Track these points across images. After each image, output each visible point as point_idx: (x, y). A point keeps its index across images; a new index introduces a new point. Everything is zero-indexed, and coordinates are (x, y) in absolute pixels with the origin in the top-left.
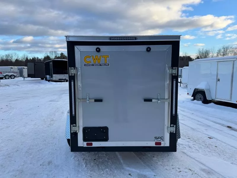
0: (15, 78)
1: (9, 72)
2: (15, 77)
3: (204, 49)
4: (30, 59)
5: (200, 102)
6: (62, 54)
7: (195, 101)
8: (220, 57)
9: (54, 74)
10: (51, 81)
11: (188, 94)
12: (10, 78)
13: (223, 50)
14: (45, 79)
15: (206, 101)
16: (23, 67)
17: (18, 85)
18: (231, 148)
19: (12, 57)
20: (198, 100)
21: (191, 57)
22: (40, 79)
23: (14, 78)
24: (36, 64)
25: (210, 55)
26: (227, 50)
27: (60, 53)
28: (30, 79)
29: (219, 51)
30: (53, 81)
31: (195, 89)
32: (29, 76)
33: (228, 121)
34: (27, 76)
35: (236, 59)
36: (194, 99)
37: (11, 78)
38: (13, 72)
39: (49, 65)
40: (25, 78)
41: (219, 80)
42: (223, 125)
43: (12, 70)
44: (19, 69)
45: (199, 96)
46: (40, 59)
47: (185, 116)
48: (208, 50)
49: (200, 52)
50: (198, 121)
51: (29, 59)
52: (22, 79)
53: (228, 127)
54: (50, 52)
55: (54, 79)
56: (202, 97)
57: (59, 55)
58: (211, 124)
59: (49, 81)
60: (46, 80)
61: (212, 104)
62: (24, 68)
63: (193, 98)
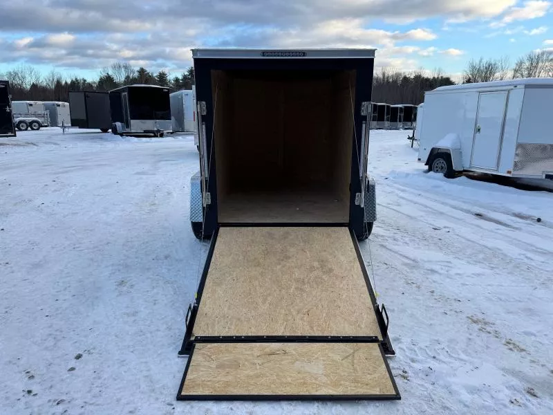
0: (41, 128)
1: (26, 115)
2: (40, 126)
3: (484, 61)
4: (66, 83)
5: (441, 175)
6: (142, 71)
7: (431, 173)
8: (519, 79)
9: (132, 119)
10: (127, 136)
11: (419, 159)
12: (29, 128)
13: (527, 64)
14: (112, 131)
15: (451, 174)
16: (57, 102)
17: (55, 144)
18: (464, 241)
19: (24, 78)
20: (437, 171)
21: (452, 79)
22: (99, 130)
23: (38, 129)
24: (88, 97)
25: (497, 75)
26: (537, 63)
27: (138, 69)
28: (77, 130)
29: (520, 64)
30: (131, 136)
31: (433, 150)
32: (75, 123)
33: (481, 206)
34: (70, 125)
35: (512, 87)
36: (430, 170)
37: (33, 129)
38: (35, 115)
39: (120, 97)
40: (67, 129)
41: (479, 130)
42: (468, 212)
43: (32, 109)
44: (47, 108)
45: (441, 162)
46: (89, 84)
47: (403, 198)
48: (493, 63)
49: (473, 67)
50: (426, 207)
51: (63, 83)
52: (58, 130)
53: (478, 215)
54: (114, 67)
55: (132, 131)
56: (445, 165)
57: (136, 74)
58: (446, 209)
59: (122, 135)
60: (115, 132)
61: (463, 178)
62: (59, 105)
63: (427, 167)
